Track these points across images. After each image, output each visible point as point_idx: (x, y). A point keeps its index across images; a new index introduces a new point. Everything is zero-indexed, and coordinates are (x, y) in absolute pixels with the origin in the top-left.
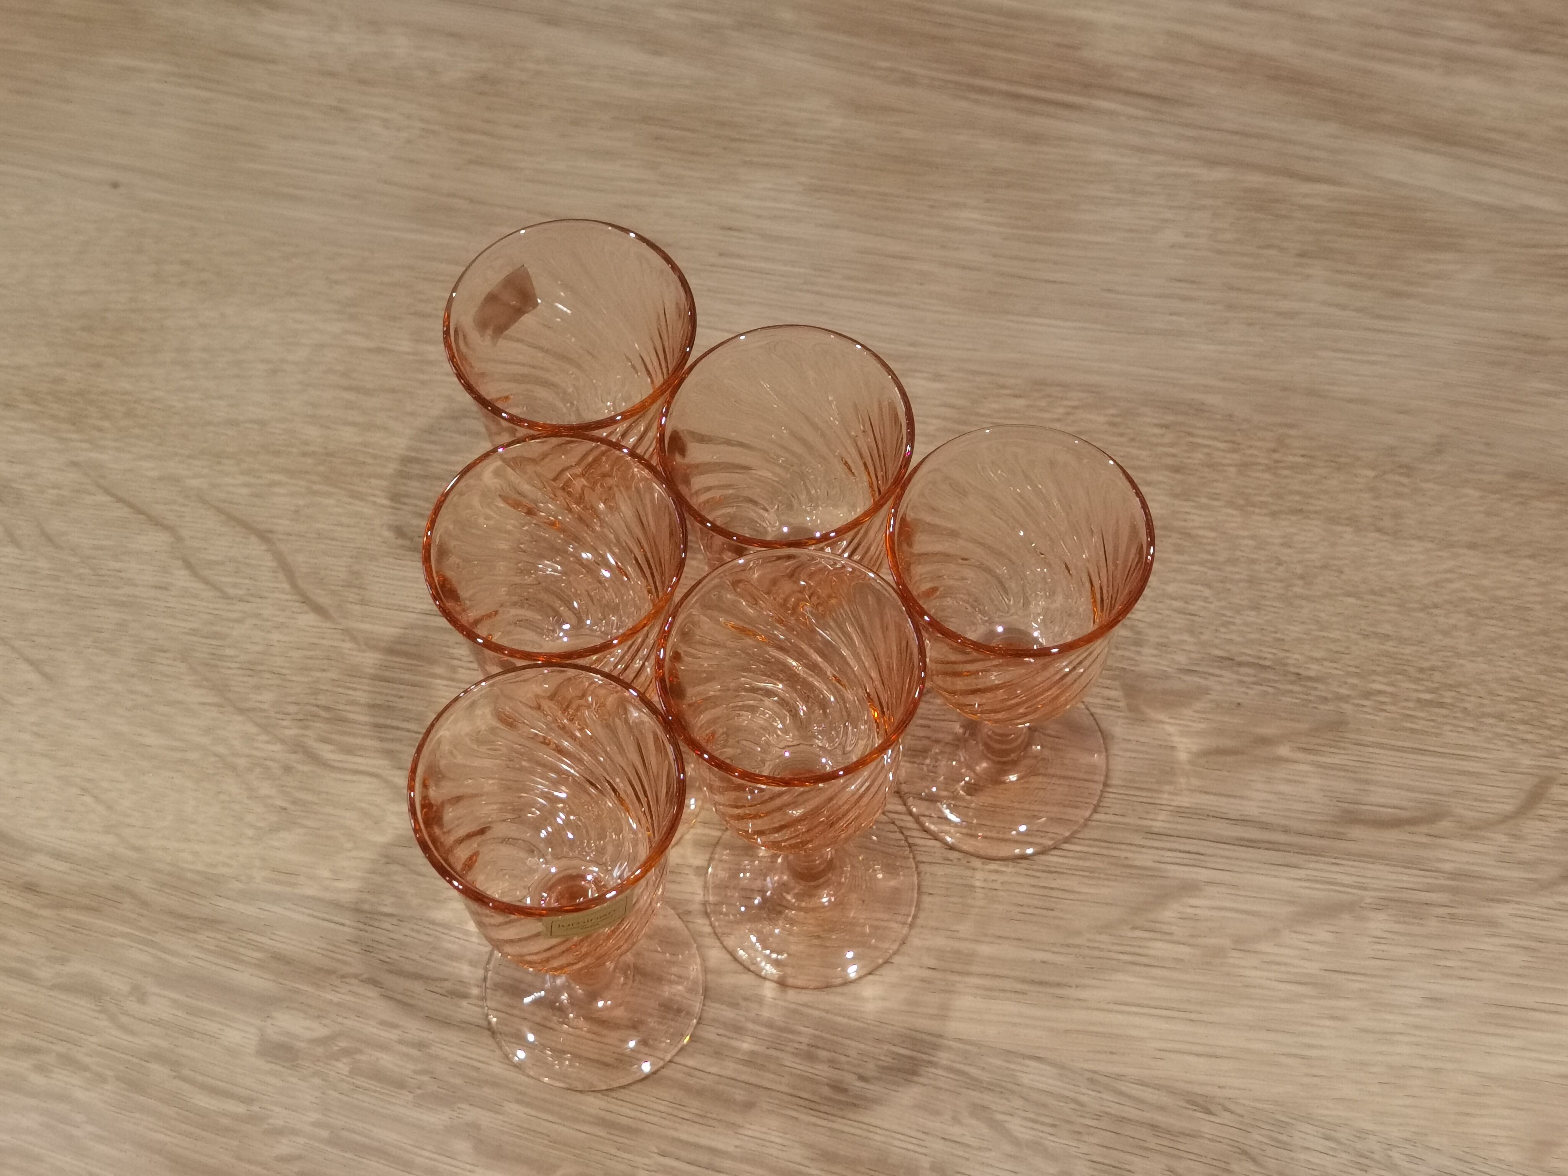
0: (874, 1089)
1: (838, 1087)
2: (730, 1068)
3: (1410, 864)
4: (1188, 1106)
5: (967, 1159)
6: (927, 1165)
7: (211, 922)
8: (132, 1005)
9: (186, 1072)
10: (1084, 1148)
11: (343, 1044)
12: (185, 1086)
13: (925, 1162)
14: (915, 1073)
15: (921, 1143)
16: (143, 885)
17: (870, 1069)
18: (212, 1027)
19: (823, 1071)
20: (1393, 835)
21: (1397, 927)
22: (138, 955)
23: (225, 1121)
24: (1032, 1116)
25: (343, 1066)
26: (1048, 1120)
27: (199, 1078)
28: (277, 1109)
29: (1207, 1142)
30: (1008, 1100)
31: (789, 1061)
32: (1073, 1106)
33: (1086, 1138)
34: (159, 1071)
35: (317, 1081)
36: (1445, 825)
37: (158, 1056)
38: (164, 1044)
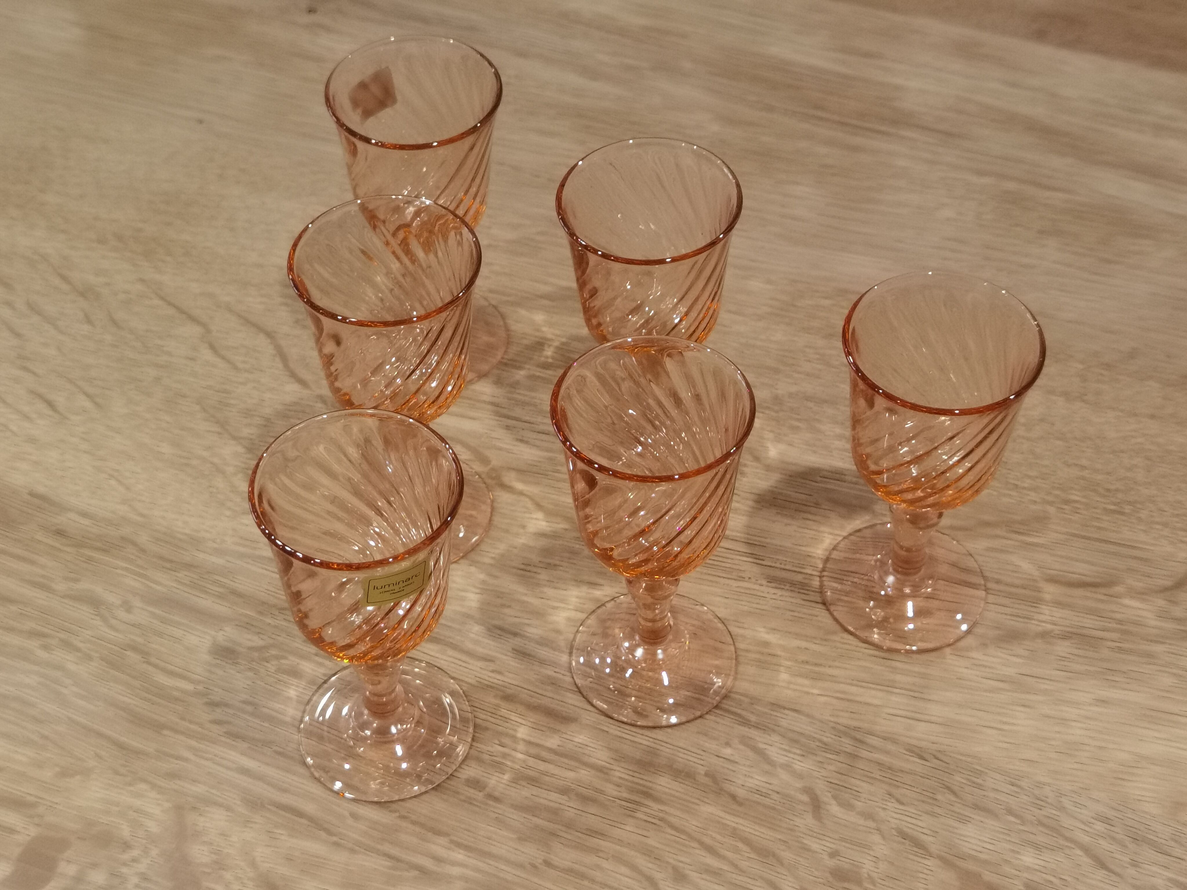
3: (1091, 612)
4: (908, 753)
5: (734, 771)
6: (703, 773)
7: (189, 566)
8: (122, 614)
9: (153, 660)
10: (824, 773)
11: (274, 652)
12: (150, 668)
13: (702, 770)
15: (699, 757)
16: (143, 539)
18: (178, 633)
20: (1079, 592)
21: (1076, 652)
22: (131, 582)
23: (176, 694)
24: (787, 748)
25: (271, 667)
26: (798, 752)
27: (162, 664)
28: (216, 690)
29: (919, 778)
30: (770, 735)
32: (817, 744)
33: (825, 766)
34: (133, 657)
35: (250, 674)
36: (1119, 589)
37: (135, 648)
38: (140, 640)
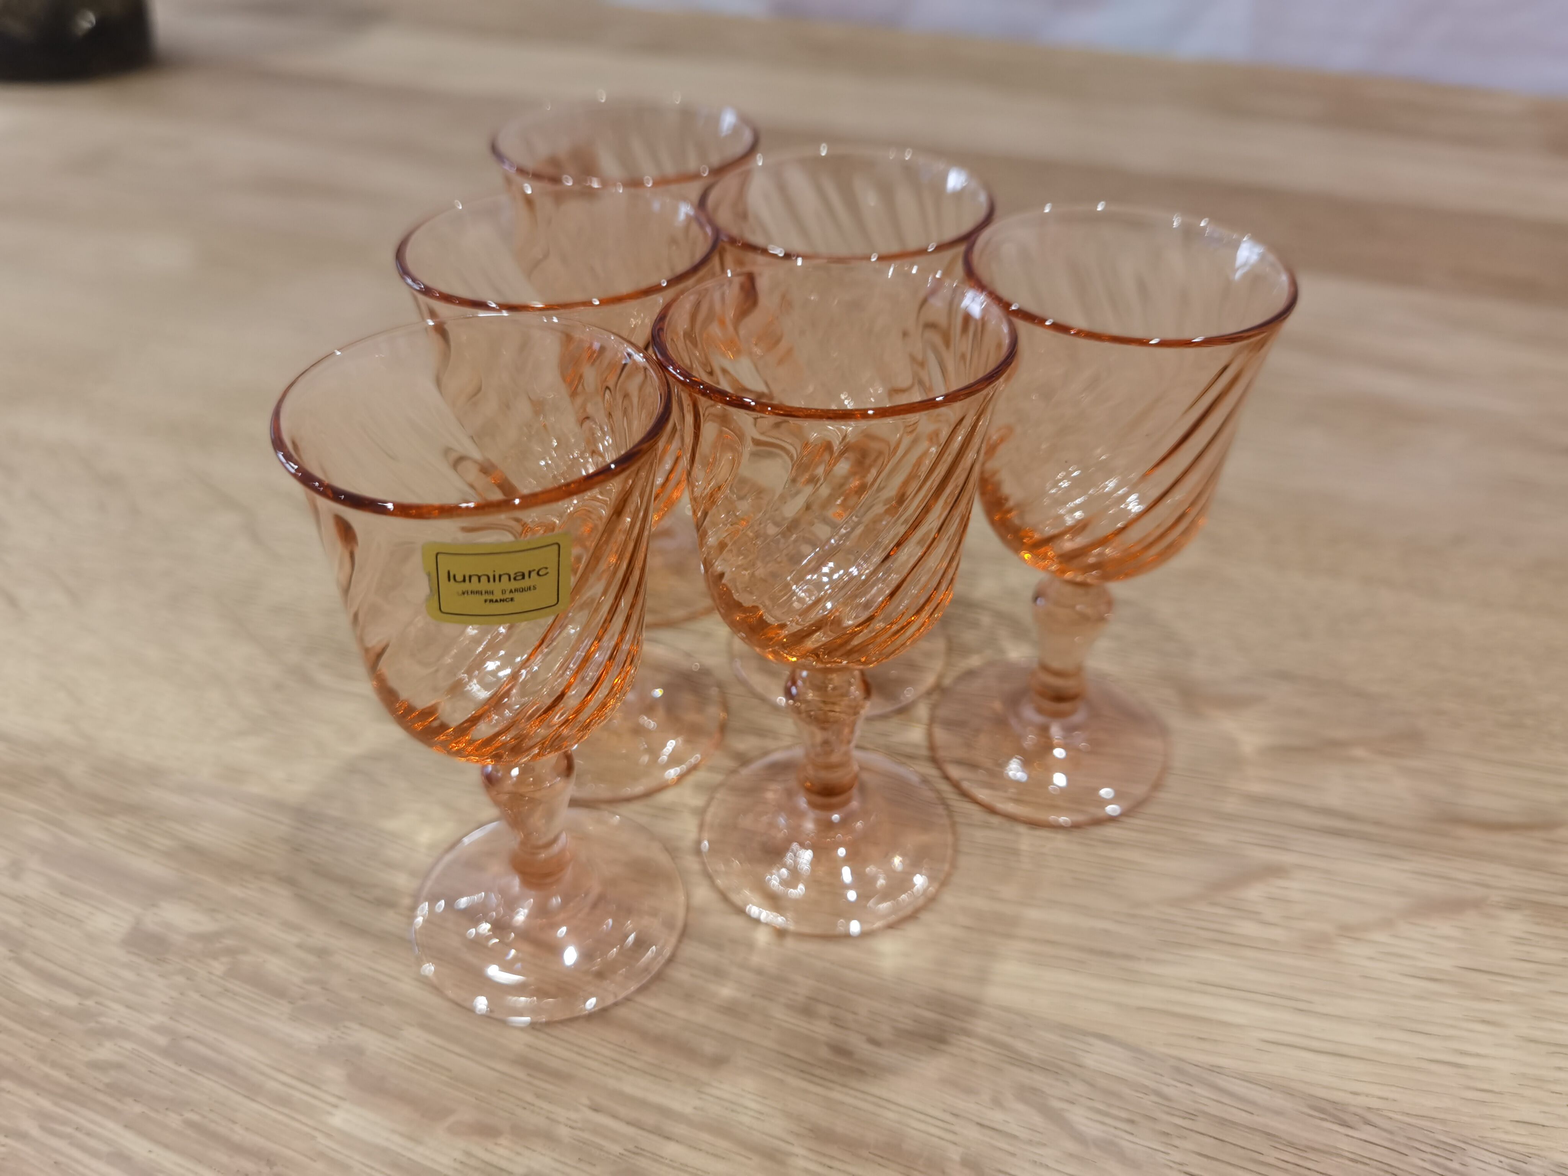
0: (886, 1056)
1: (841, 1050)
2: (701, 1015)
3: (1537, 866)
4: (1315, 1114)
5: (1013, 1155)
6: (956, 1157)
10: (1177, 1156)
11: (229, 942)
13: (955, 1154)
14: (942, 1041)
15: (949, 1126)
17: (885, 1032)
18: (82, 910)
19: (822, 1029)
21: (1536, 928)
24: (1101, 1107)
25: (219, 967)
26: (1124, 1114)
31: (779, 1013)
32: (1154, 1098)
33: (1177, 1142)
